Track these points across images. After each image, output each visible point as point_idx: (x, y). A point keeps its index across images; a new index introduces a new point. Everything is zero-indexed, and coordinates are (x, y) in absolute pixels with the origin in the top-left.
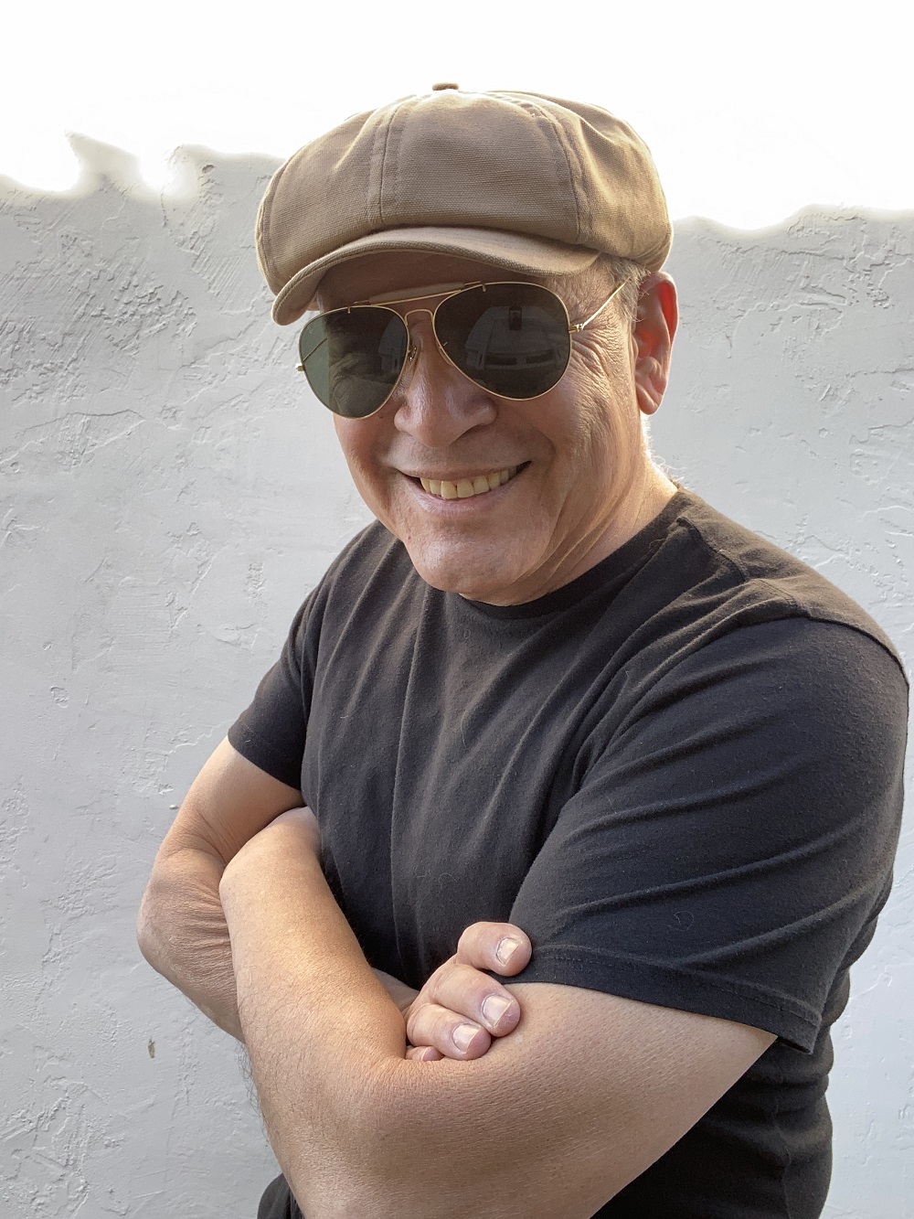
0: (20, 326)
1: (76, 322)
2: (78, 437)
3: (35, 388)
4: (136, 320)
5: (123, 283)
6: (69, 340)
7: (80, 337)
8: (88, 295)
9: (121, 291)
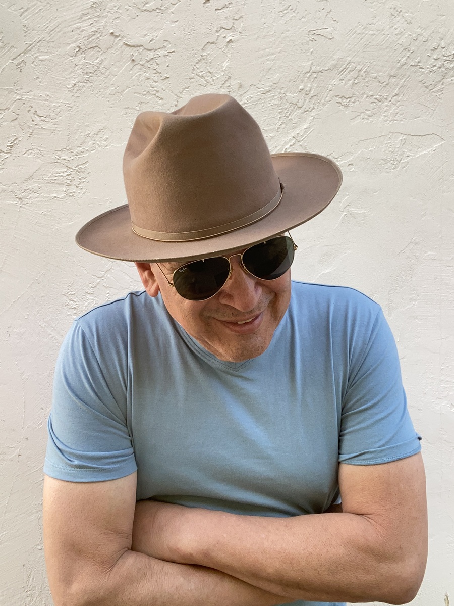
0: (359, 67)
1: (400, 68)
2: (397, 150)
3: (367, 112)
4: (443, 72)
5: (435, 45)
6: (393, 80)
7: (401, 79)
8: (409, 51)
9: (432, 50)
